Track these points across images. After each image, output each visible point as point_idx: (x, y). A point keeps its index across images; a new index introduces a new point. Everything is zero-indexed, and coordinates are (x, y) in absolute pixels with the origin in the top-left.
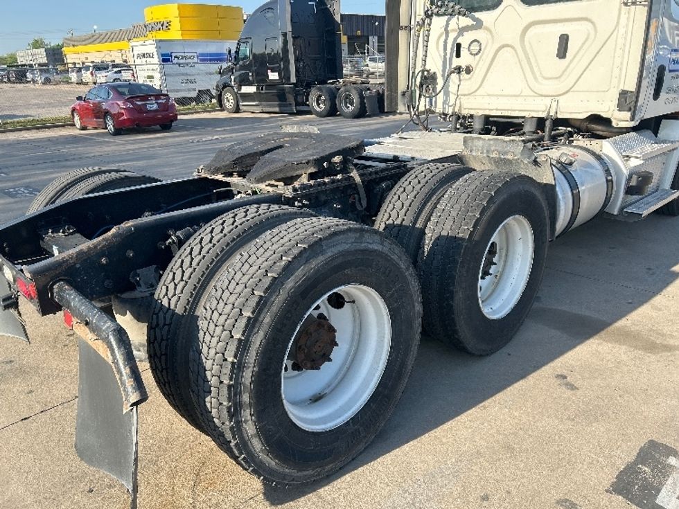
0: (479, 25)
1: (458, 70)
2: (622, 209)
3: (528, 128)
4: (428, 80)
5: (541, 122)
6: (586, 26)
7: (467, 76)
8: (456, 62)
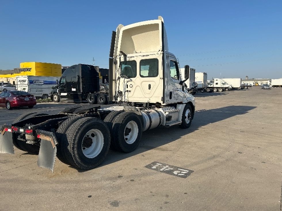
0: (131, 81)
1: (128, 91)
2: (165, 125)
3: (144, 105)
4: (120, 93)
5: (147, 103)
6: (154, 83)
7: (130, 93)
8: (127, 89)
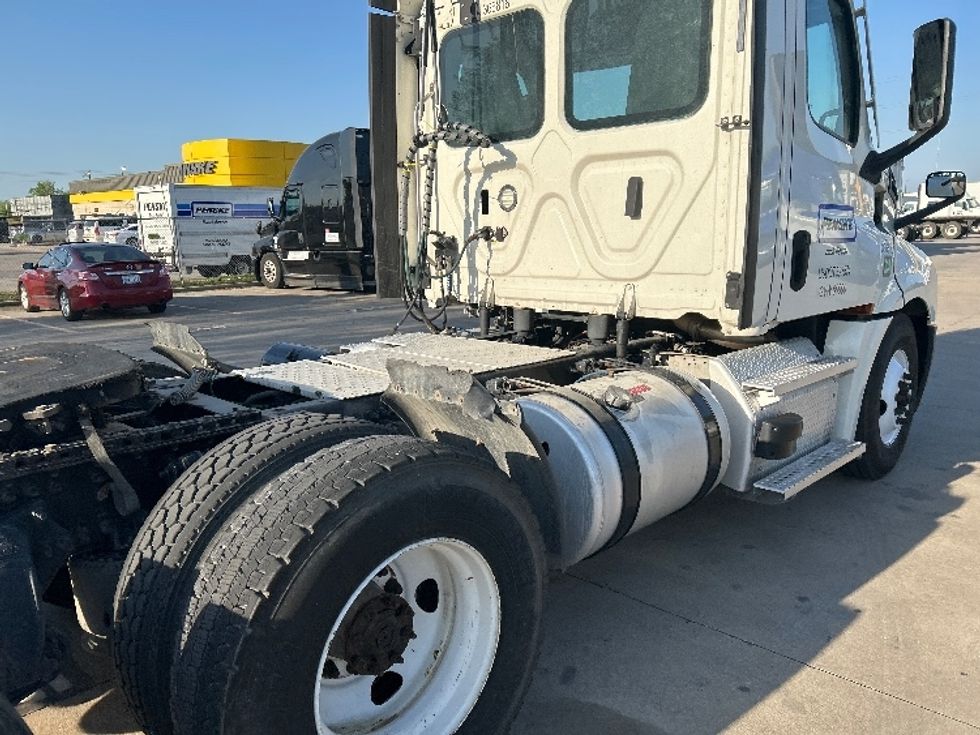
0: (510, 162)
1: (487, 233)
2: (751, 481)
3: (593, 332)
5: (611, 321)
7: (500, 245)
8: (483, 221)
